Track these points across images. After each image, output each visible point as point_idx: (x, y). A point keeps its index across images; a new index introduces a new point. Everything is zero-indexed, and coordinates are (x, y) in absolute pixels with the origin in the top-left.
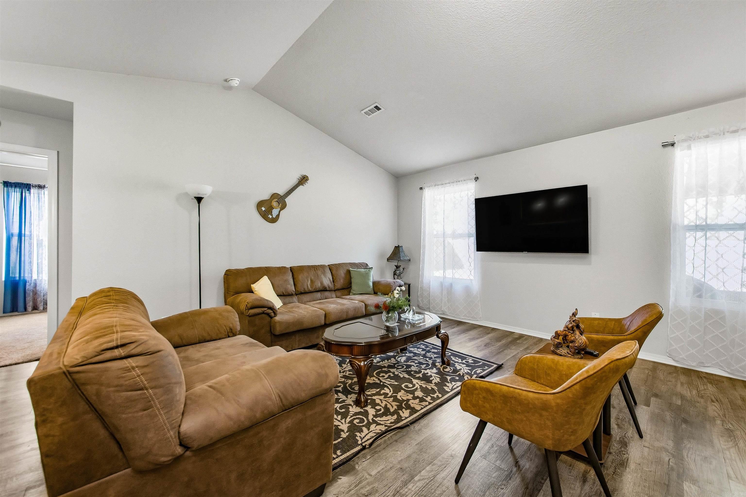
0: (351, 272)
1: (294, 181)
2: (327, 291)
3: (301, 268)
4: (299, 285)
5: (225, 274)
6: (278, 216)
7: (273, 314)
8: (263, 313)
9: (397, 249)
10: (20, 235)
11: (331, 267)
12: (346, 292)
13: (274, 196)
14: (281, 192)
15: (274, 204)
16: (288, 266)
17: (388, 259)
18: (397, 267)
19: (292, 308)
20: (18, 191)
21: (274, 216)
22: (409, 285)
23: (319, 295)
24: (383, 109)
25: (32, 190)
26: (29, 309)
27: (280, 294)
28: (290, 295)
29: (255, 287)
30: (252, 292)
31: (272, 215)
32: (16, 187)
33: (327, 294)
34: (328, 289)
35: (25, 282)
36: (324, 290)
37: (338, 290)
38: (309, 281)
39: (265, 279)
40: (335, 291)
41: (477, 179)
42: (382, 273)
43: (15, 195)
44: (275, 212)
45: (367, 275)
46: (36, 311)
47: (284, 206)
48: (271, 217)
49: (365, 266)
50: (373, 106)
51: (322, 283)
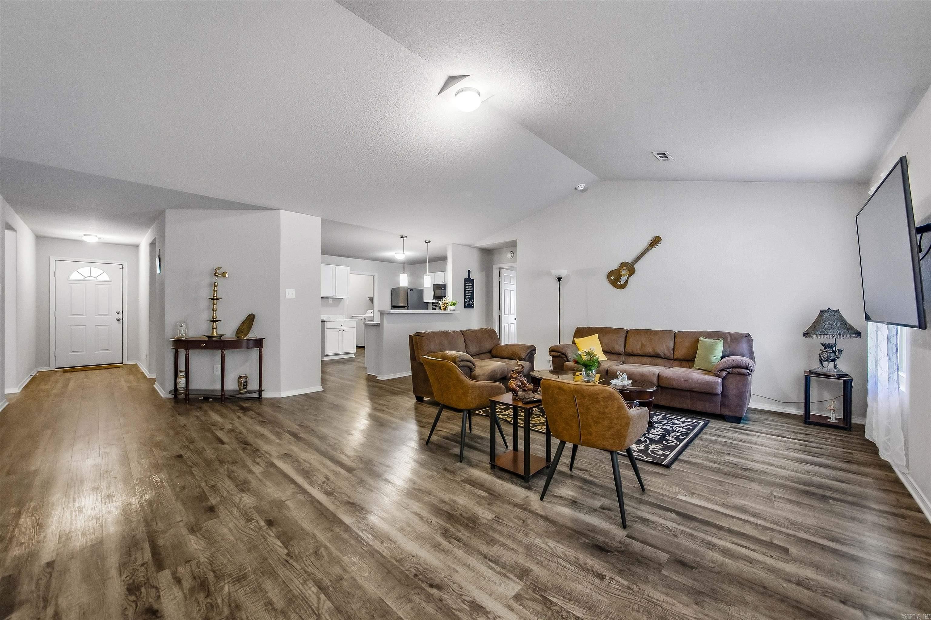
13: (624, 265)
21: (622, 283)
28: (618, 354)
44: (623, 280)
47: (632, 272)
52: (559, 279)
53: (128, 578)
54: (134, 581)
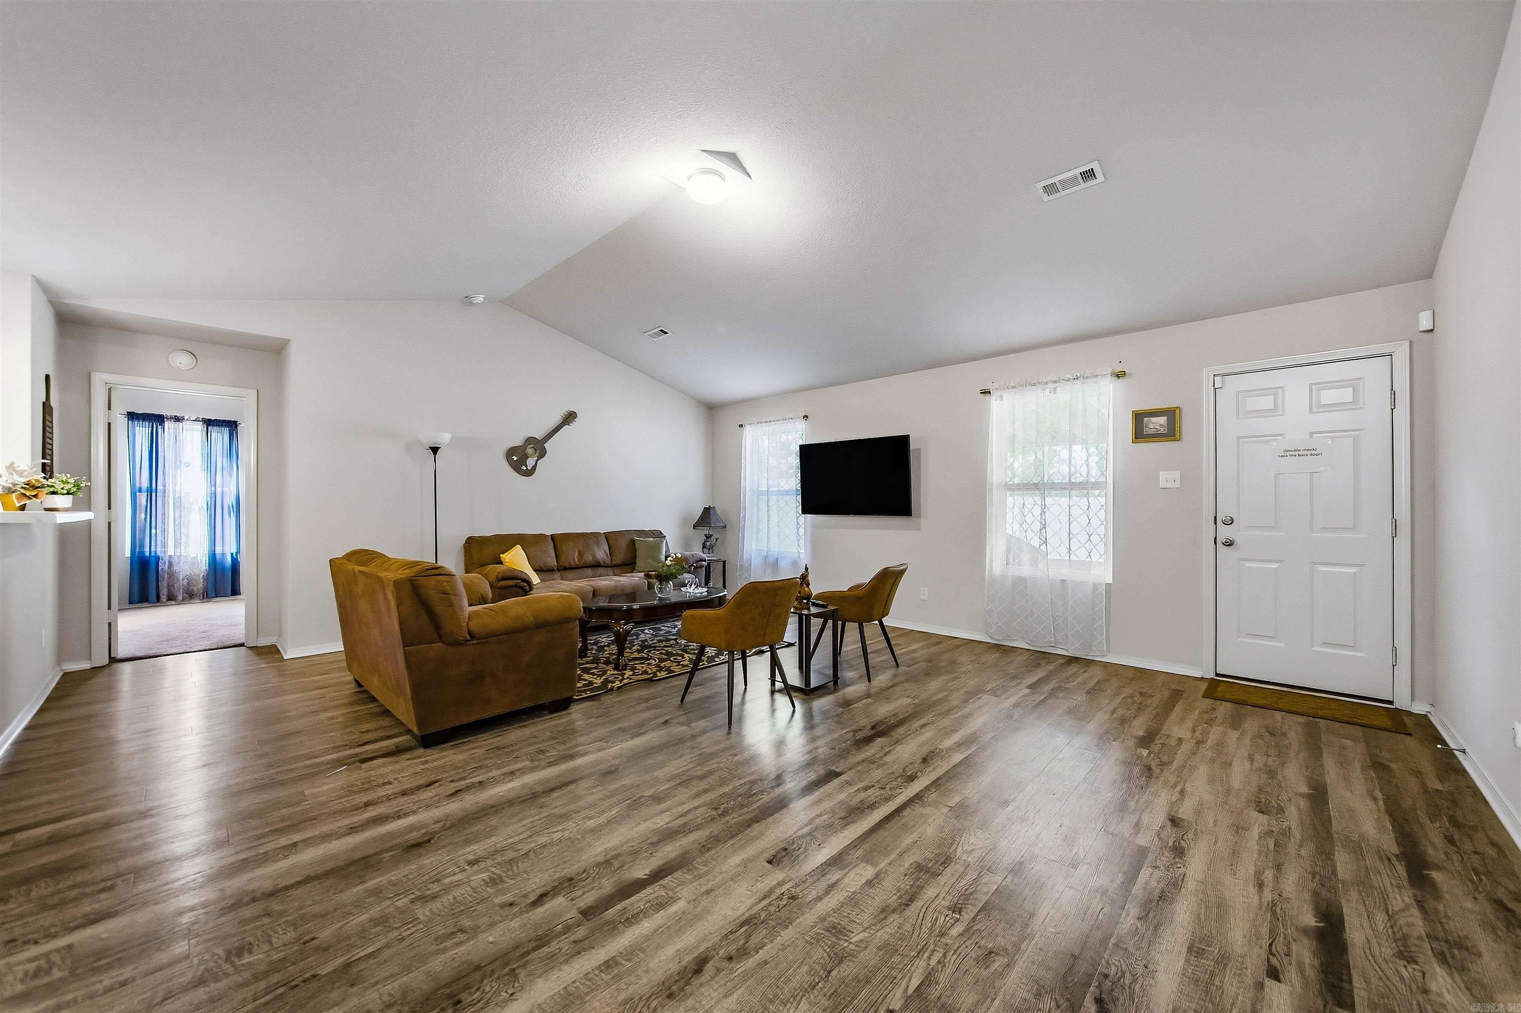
0: (636, 542)
1: (557, 419)
2: (601, 566)
3: (567, 537)
4: (563, 559)
5: (466, 542)
6: (534, 467)
7: (527, 588)
8: (516, 586)
9: (707, 511)
10: (150, 491)
11: (608, 536)
12: (628, 568)
13: (530, 441)
14: (539, 435)
15: (529, 451)
16: (548, 533)
17: (694, 527)
18: (708, 537)
19: (553, 584)
20: (147, 426)
22: (724, 562)
23: (589, 572)
24: (670, 333)
25: (167, 424)
26: (164, 598)
27: (538, 568)
29: (505, 557)
30: (501, 563)
31: (526, 466)
32: (144, 420)
33: (601, 570)
34: (602, 564)
35: (158, 559)
36: (597, 565)
37: (616, 566)
38: (577, 554)
39: (518, 548)
40: (611, 567)
41: (806, 417)
42: (687, 544)
43: (142, 432)
44: (530, 462)
45: (658, 547)
46: (173, 602)
47: (542, 453)
48: (525, 468)
49: (659, 535)
50: (658, 330)
51: (594, 557)
52: (435, 450)
53: (1179, 865)
54: (1174, 858)
